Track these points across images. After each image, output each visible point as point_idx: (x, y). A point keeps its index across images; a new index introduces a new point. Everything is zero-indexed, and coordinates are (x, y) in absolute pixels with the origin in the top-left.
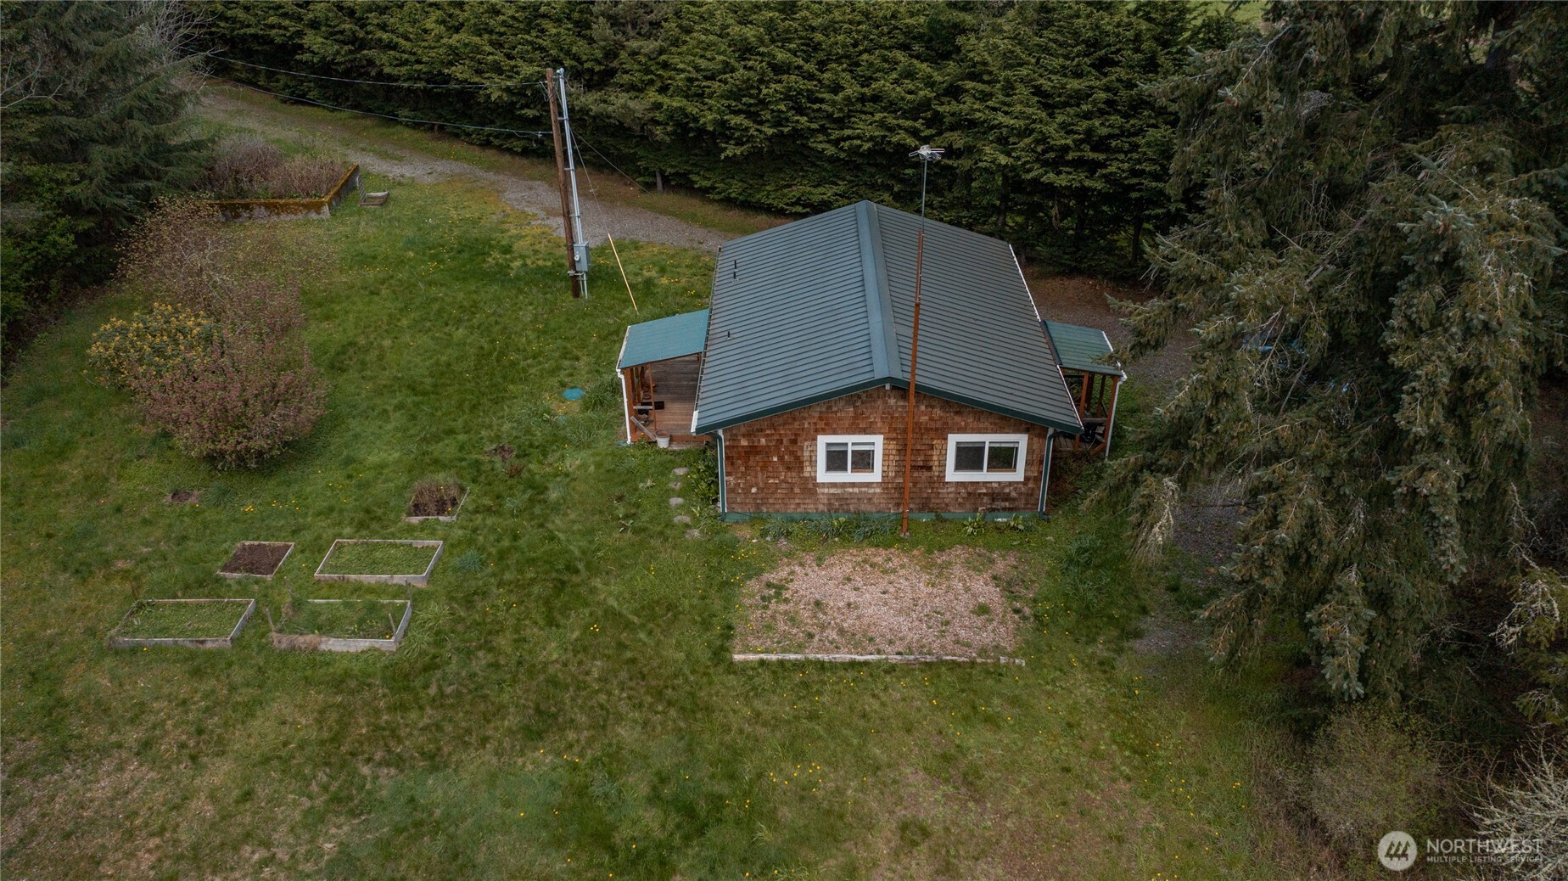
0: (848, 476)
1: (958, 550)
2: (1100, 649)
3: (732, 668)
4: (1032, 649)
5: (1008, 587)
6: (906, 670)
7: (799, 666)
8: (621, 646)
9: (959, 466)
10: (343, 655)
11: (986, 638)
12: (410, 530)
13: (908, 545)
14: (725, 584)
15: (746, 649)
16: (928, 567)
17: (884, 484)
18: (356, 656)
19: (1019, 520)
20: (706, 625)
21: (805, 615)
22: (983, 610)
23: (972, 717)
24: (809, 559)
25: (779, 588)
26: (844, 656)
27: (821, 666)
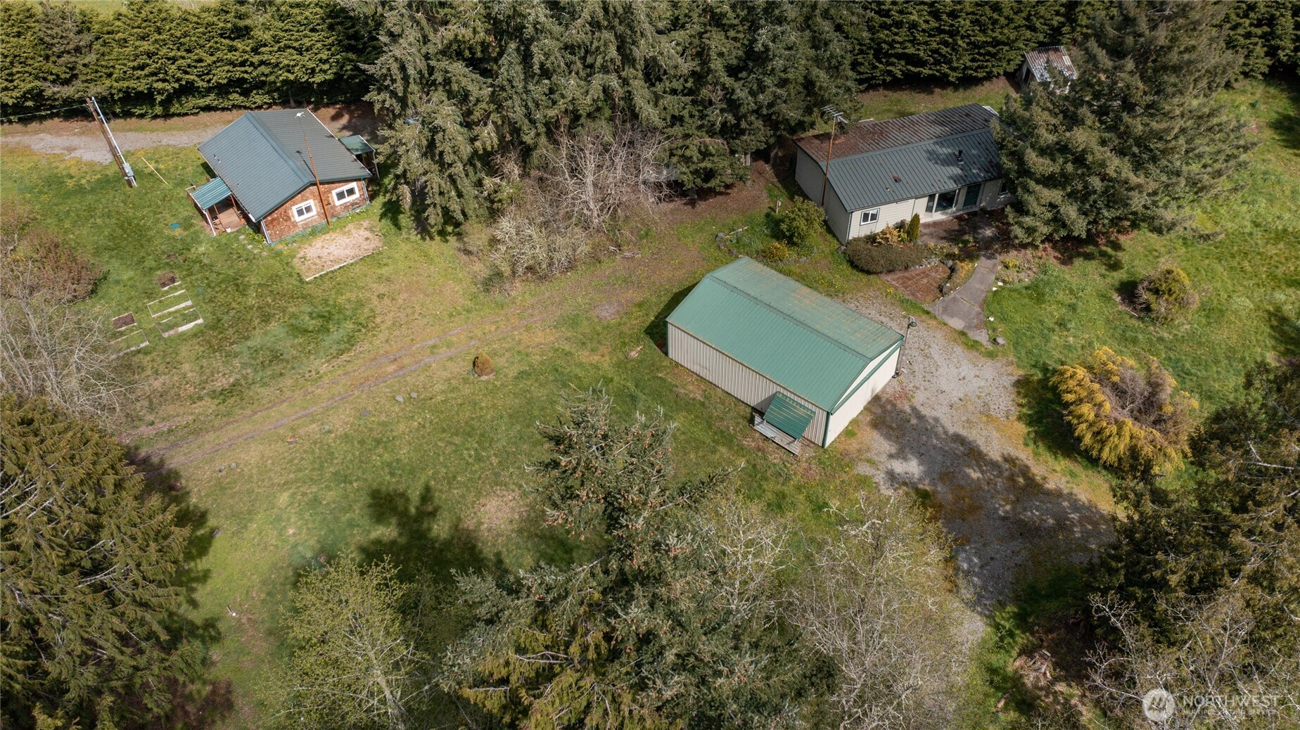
0: (306, 216)
1: (350, 225)
2: (404, 235)
3: (307, 283)
4: (387, 243)
5: (371, 230)
6: (356, 263)
7: (327, 274)
8: (271, 291)
9: (339, 199)
10: (188, 330)
11: (373, 246)
12: (167, 292)
13: (334, 230)
14: (287, 263)
15: (307, 277)
16: (344, 234)
17: (318, 214)
18: (192, 329)
19: (363, 208)
20: (291, 275)
21: (318, 261)
22: (367, 239)
23: (380, 266)
24: (306, 246)
25: (305, 258)
26: (337, 267)
27: (332, 272)
